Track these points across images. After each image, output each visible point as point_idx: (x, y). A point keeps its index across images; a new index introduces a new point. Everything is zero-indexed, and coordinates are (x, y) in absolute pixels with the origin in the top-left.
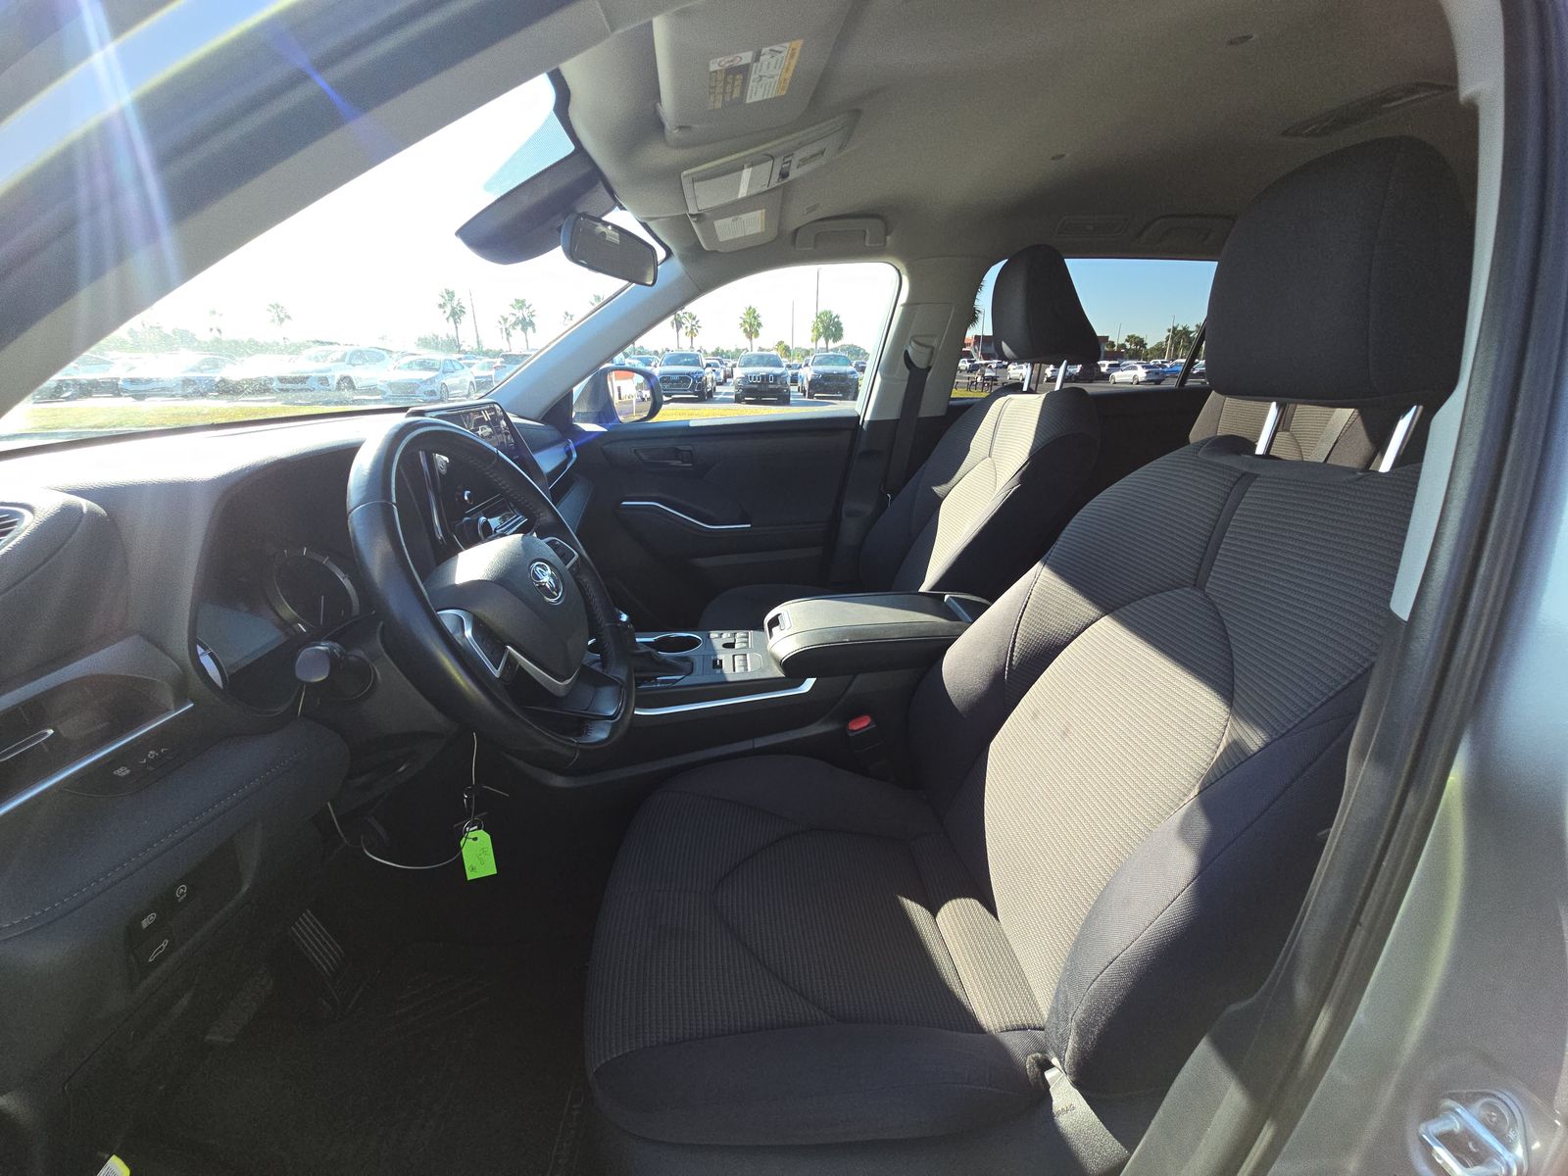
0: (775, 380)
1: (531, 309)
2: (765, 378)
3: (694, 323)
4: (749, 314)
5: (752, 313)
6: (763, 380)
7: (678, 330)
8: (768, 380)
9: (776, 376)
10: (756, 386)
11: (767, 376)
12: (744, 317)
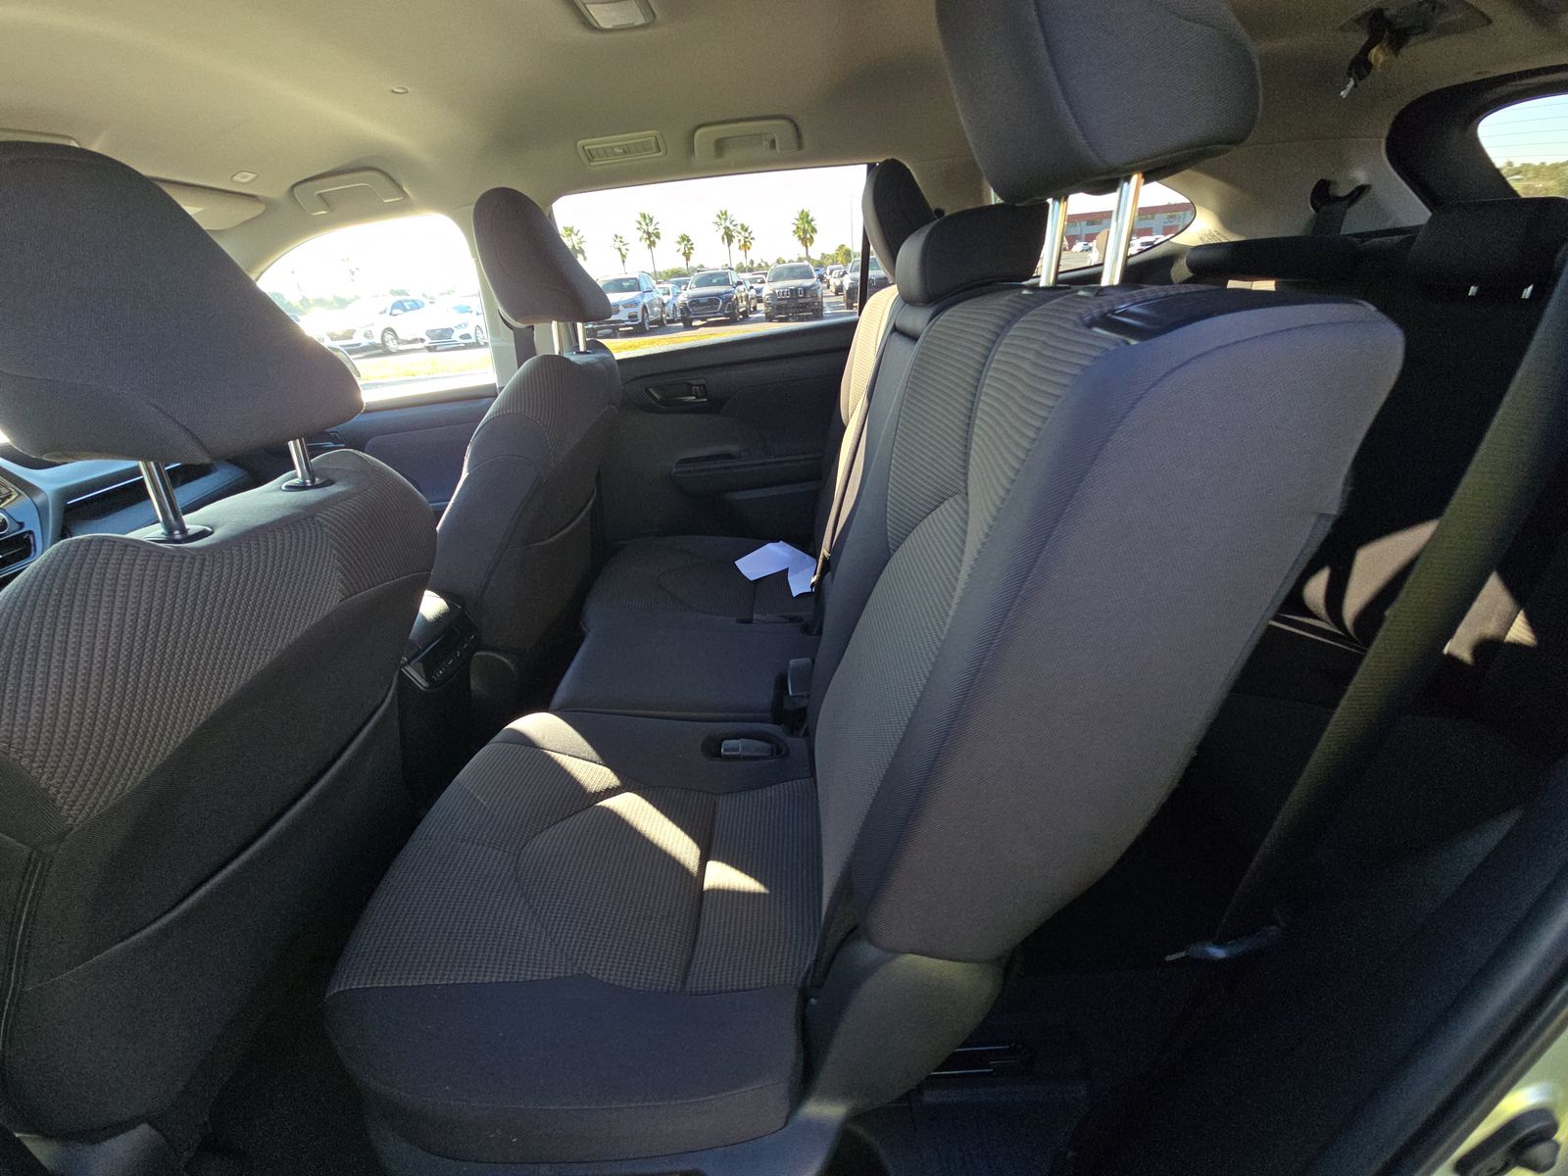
0: (805, 293)
1: (579, 236)
2: (794, 291)
3: (747, 235)
4: (802, 219)
5: (805, 218)
6: (792, 293)
7: (729, 245)
8: (797, 294)
9: (806, 289)
10: (785, 302)
11: (796, 290)
12: (797, 222)
